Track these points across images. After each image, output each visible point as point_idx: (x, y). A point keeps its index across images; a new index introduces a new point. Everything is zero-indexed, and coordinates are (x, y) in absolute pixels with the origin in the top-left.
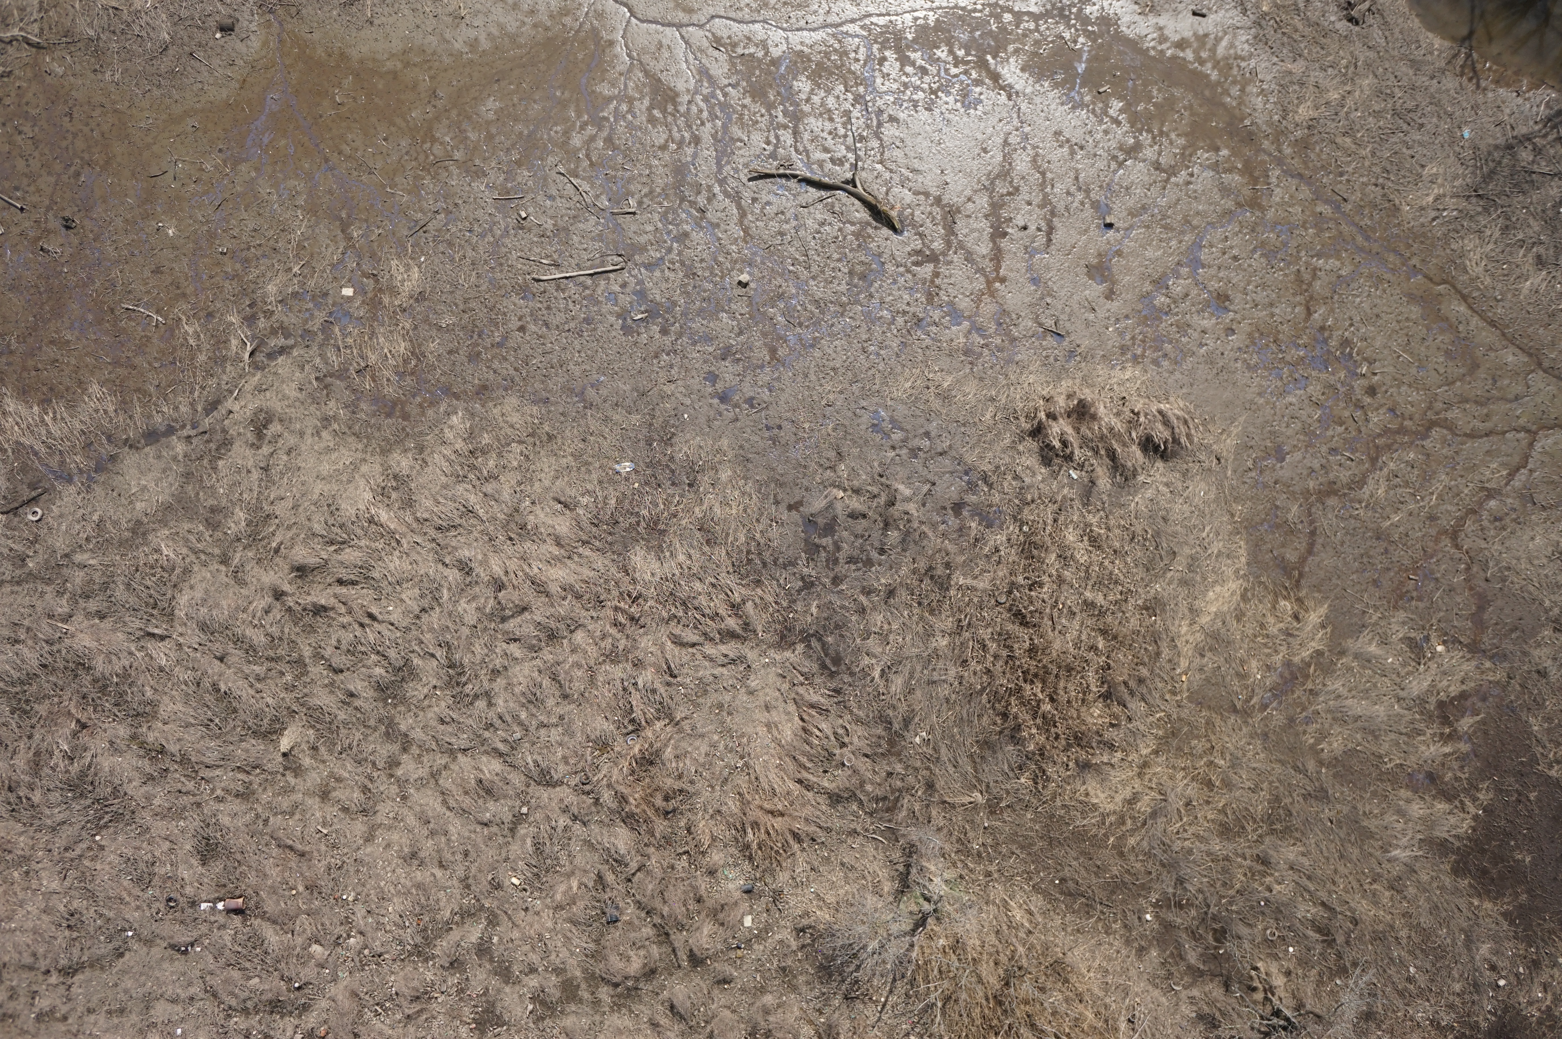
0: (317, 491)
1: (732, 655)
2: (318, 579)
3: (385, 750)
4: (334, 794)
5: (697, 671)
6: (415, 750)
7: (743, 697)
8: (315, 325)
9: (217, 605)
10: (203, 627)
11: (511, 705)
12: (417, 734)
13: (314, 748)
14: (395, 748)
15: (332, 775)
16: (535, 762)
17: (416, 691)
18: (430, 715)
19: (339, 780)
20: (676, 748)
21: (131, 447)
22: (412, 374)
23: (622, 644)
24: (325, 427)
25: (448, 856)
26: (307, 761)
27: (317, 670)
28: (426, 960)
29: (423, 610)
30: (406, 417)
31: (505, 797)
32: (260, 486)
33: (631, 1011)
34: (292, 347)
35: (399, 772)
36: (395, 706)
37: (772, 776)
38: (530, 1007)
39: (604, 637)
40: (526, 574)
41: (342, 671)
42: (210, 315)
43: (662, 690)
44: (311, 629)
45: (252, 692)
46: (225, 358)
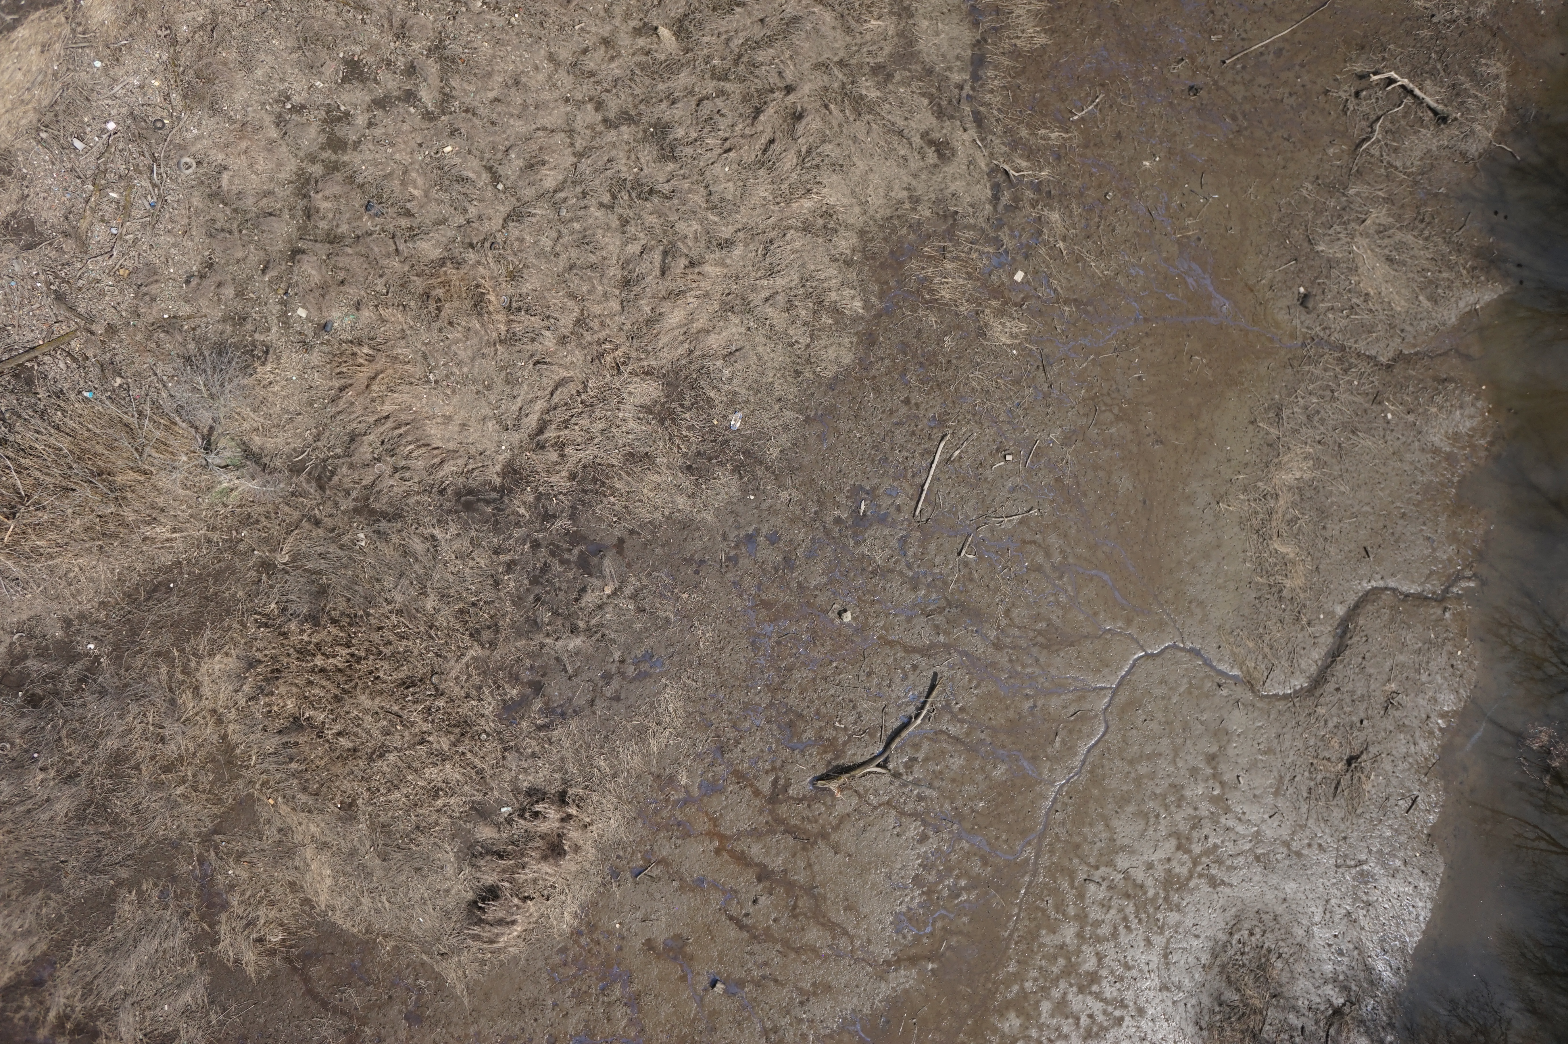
0: (859, 163)
1: (525, 420)
2: (785, 126)
3: (613, 106)
4: (603, 48)
5: (529, 385)
6: (600, 128)
7: (486, 411)
8: (1005, 236)
9: (807, 39)
10: (795, 19)
11: (591, 221)
12: (611, 136)
13: (648, 53)
14: (611, 115)
15: (619, 54)
16: (534, 215)
17: (647, 154)
18: (621, 154)
19: (612, 59)
20: (476, 332)
21: (978, 41)
22: (918, 290)
23: (588, 337)
24: (910, 197)
25: (499, 109)
26: (641, 42)
27: (710, 86)
28: (429, 50)
29: (710, 193)
30: (883, 266)
31: (520, 177)
32: (889, 121)
33: (290, 182)
34: (995, 207)
35: (590, 107)
36: (645, 131)
37: (405, 397)
38: (342, 108)
39: (602, 324)
40: (692, 289)
41: (698, 105)
42: (1059, 158)
43: (530, 347)
44: (746, 98)
45: (722, 29)
46: (1014, 149)
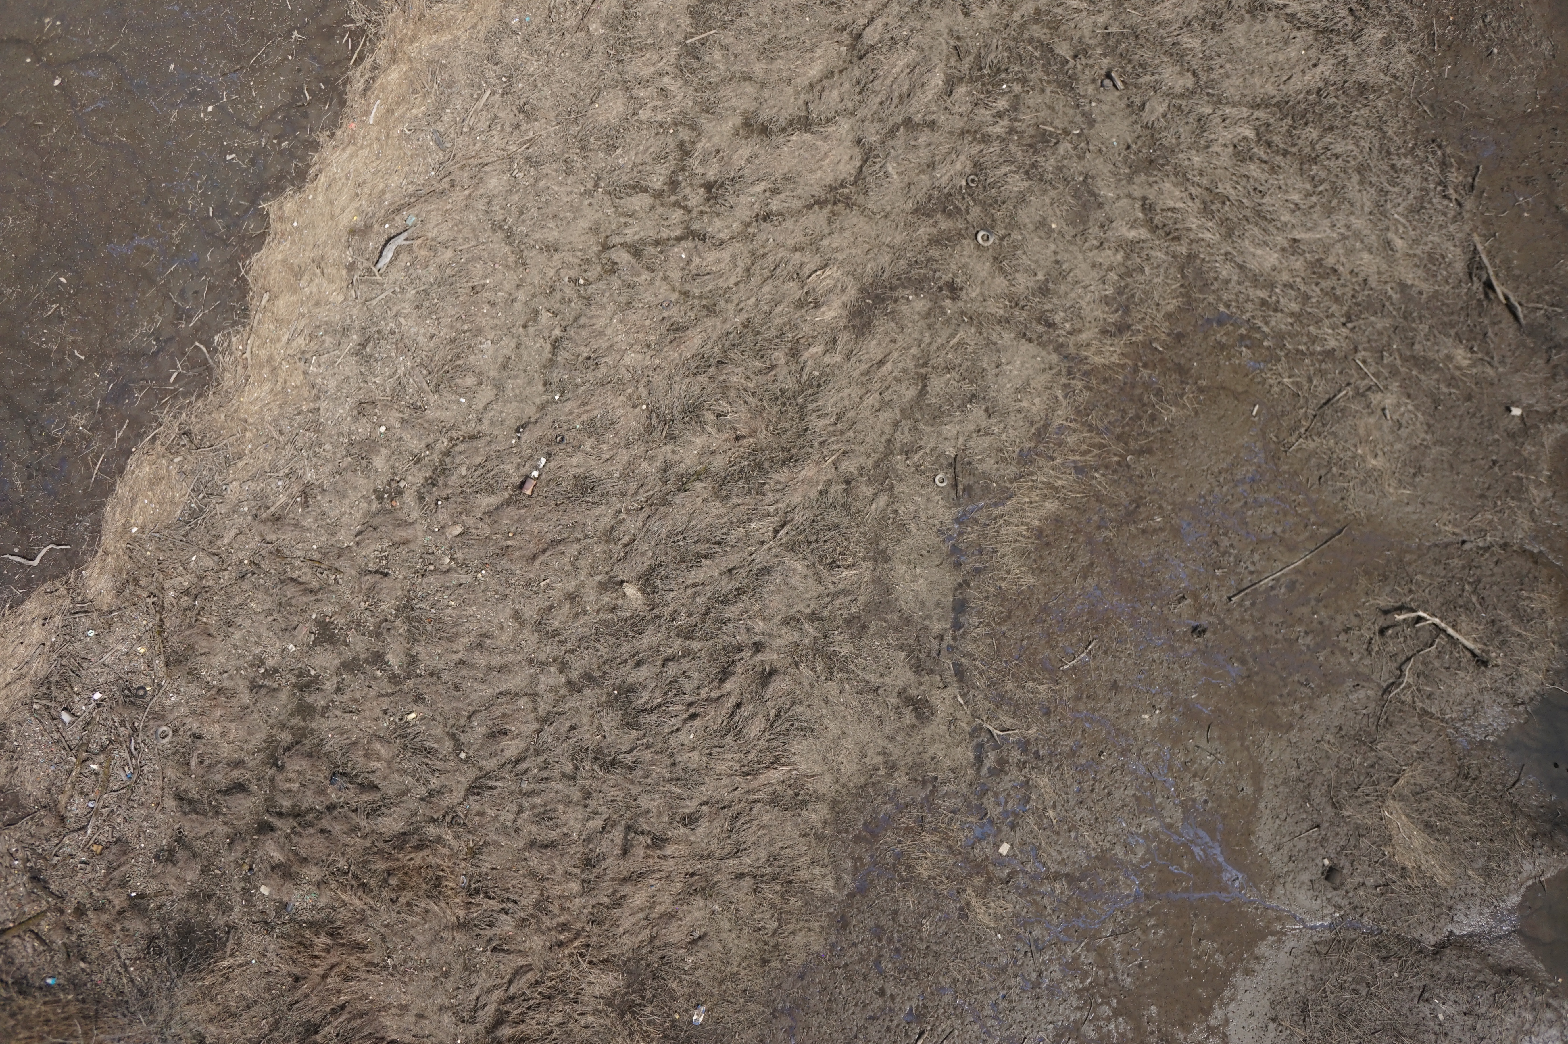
0: (831, 726)
1: (481, 1013)
2: (753, 686)
3: (578, 666)
4: (568, 605)
5: (487, 972)
6: (563, 691)
7: (443, 1000)
8: (988, 802)
9: (778, 591)
10: (765, 571)
11: (552, 795)
12: (573, 702)
13: (613, 610)
14: (575, 676)
15: (585, 612)
16: (496, 787)
17: (611, 719)
18: (585, 720)
19: (577, 616)
20: (436, 915)
21: (960, 585)
22: (894, 866)
23: (547, 922)
24: (886, 763)
25: (464, 672)
26: (605, 599)
27: (677, 645)
28: (397, 610)
29: (674, 764)
30: (857, 839)
31: (482, 745)
32: (863, 679)
33: (259, 750)
34: (978, 770)
35: (553, 669)
36: (609, 694)
37: (363, 984)
38: (312, 673)
39: (562, 908)
40: (653, 872)
41: (663, 666)
42: (1047, 713)
43: (489, 933)
44: (713, 657)
45: (689, 582)
46: (999, 706)
